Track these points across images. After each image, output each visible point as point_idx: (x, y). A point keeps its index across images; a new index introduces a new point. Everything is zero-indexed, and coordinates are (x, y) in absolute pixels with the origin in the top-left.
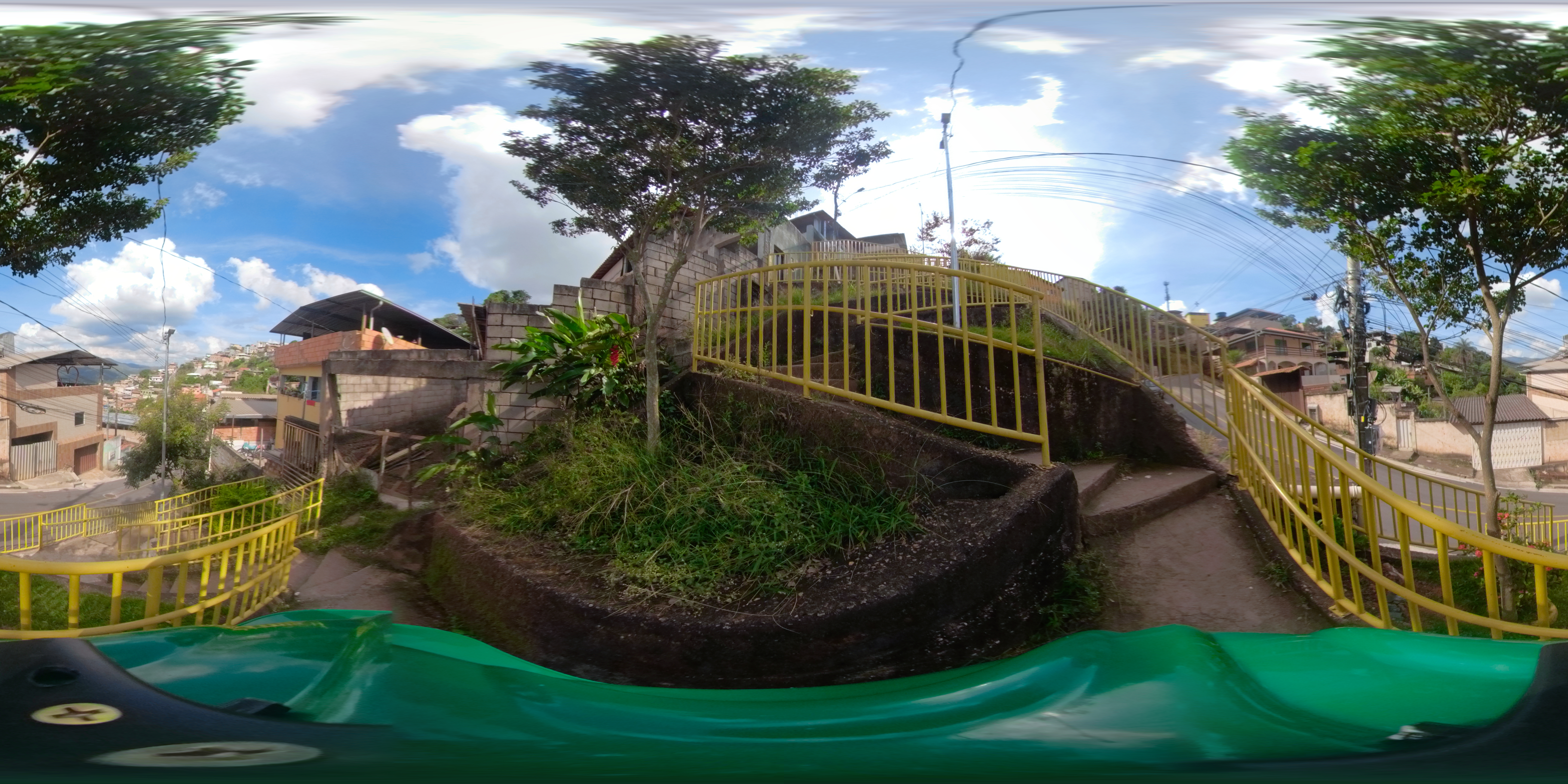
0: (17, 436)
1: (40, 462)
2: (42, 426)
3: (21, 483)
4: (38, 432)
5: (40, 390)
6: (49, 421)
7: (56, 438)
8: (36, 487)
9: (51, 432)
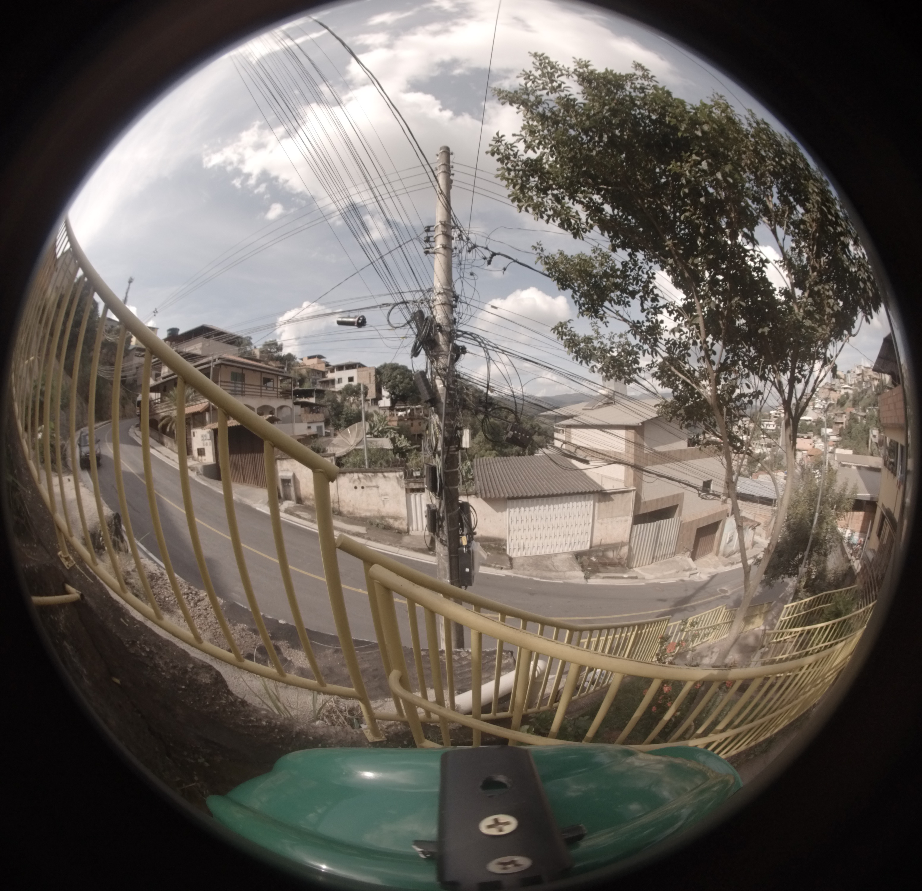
0: (641, 512)
1: (661, 544)
2: (668, 498)
3: (638, 571)
4: (663, 507)
6: (675, 493)
7: (680, 515)
9: (676, 507)
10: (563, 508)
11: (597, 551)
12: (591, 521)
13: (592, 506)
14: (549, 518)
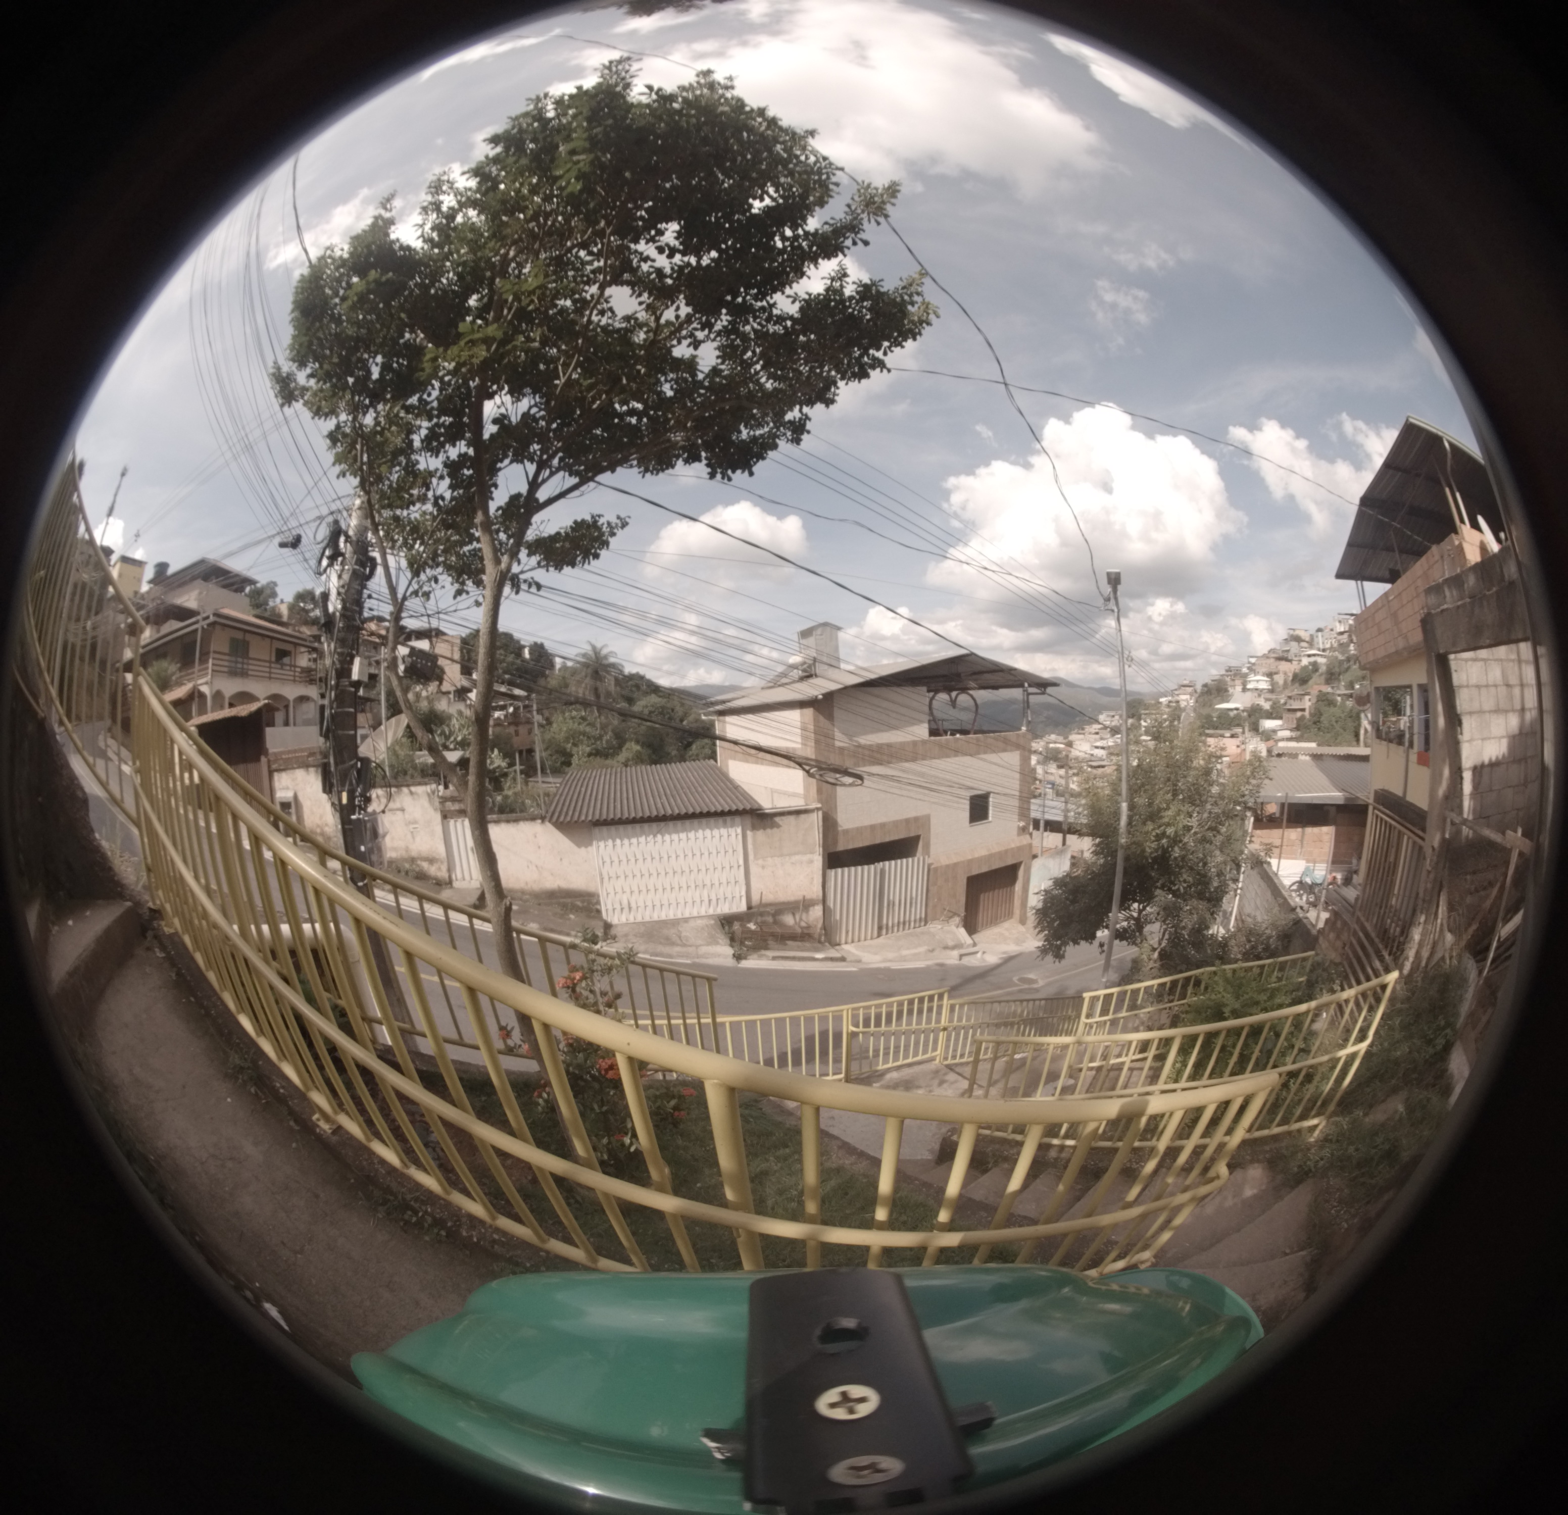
0: (841, 846)
1: (891, 904)
2: (896, 824)
3: (849, 949)
4: (888, 839)
5: (889, 745)
6: (912, 814)
7: (927, 851)
8: (878, 958)
9: (916, 839)
10: (688, 839)
11: (761, 914)
12: (741, 862)
13: (740, 837)
14: (666, 857)
